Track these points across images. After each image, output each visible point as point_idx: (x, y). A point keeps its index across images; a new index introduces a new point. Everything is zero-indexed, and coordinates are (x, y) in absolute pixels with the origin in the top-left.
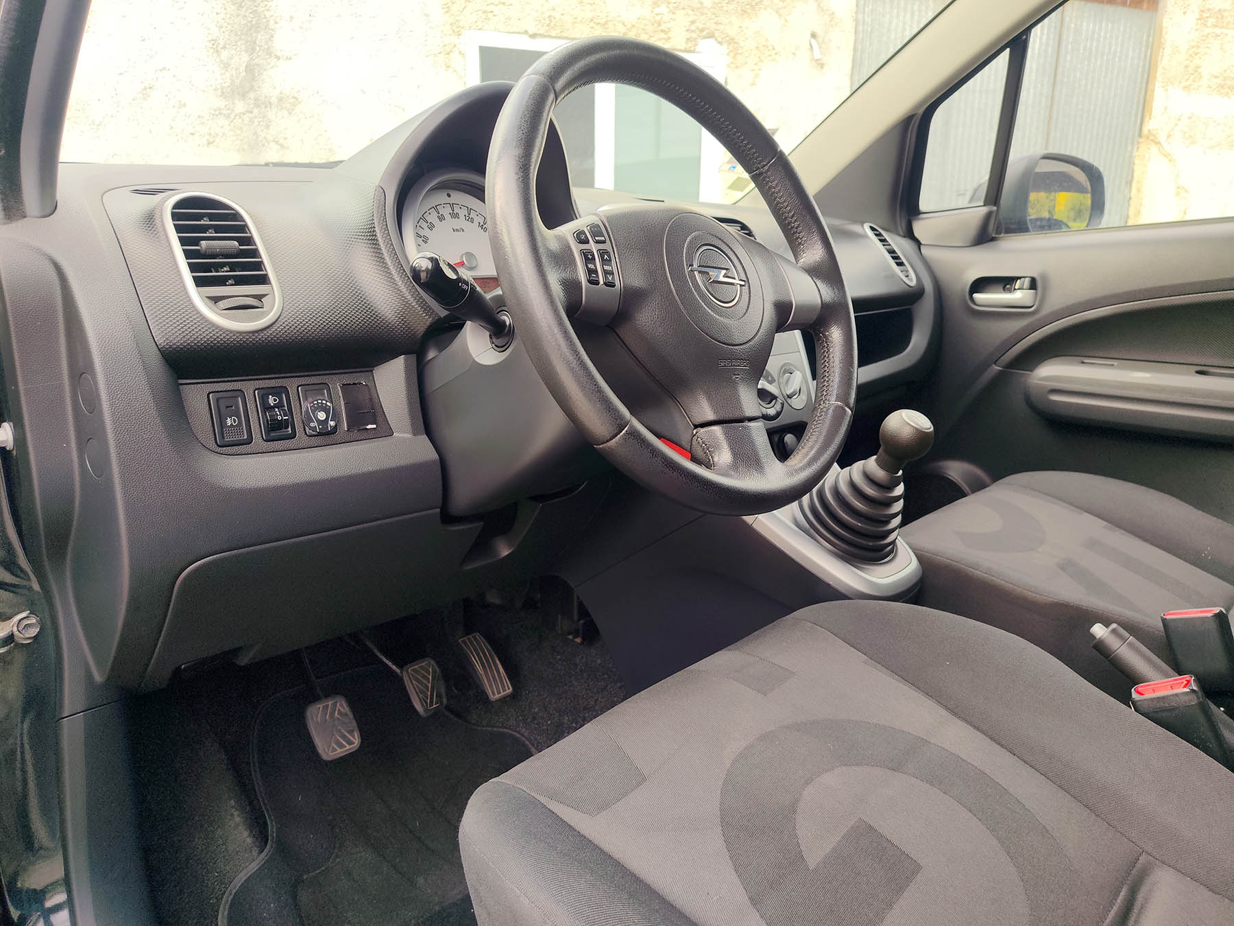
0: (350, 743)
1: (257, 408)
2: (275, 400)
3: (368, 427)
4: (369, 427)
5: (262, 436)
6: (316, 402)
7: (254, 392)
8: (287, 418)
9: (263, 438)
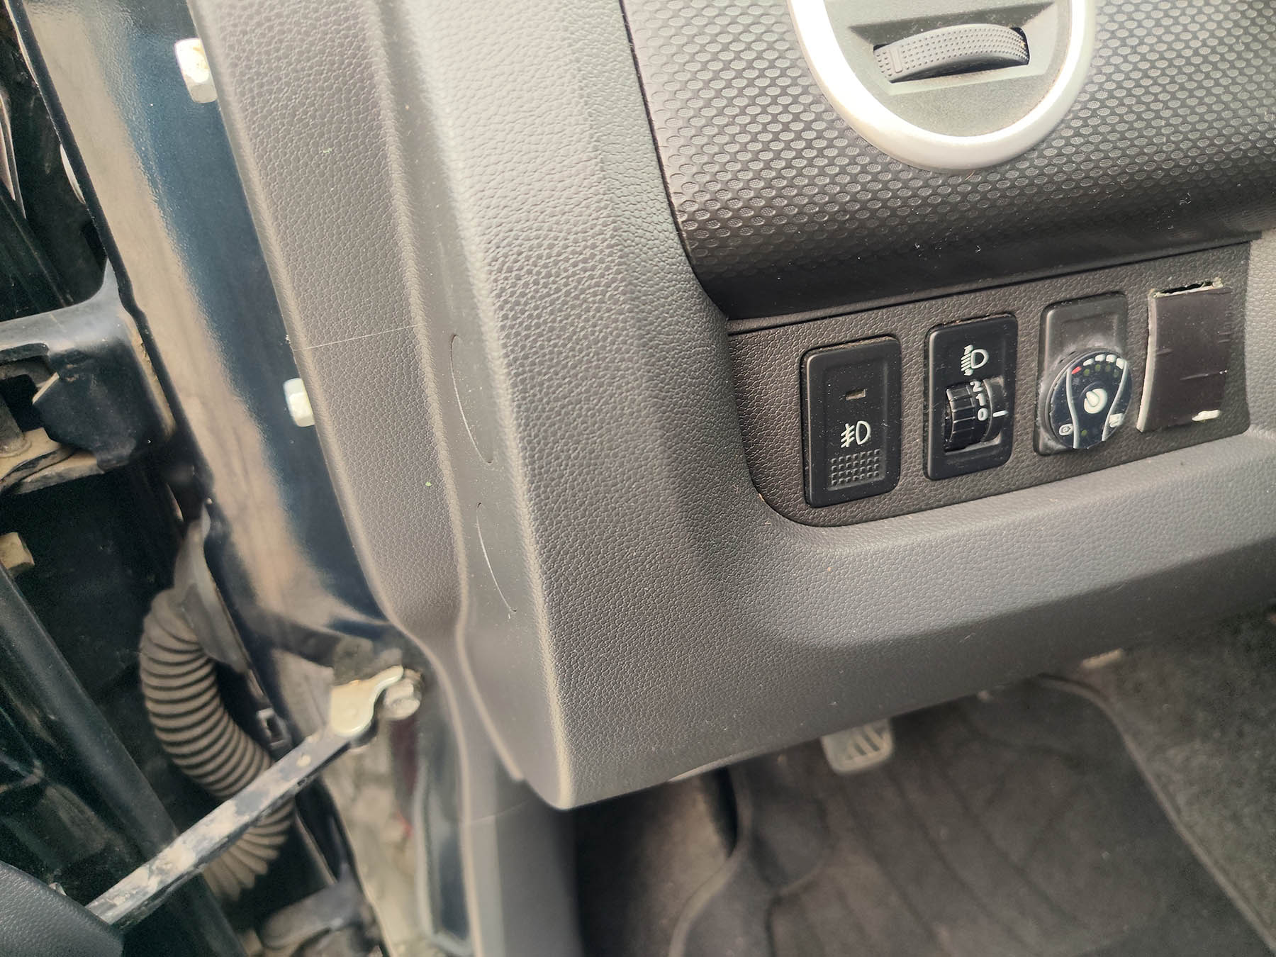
0: (876, 748)
1: (926, 388)
2: (979, 358)
3: (1196, 419)
4: (1203, 416)
5: (925, 468)
6: (1087, 363)
7: (927, 336)
8: (1002, 413)
9: (926, 473)
